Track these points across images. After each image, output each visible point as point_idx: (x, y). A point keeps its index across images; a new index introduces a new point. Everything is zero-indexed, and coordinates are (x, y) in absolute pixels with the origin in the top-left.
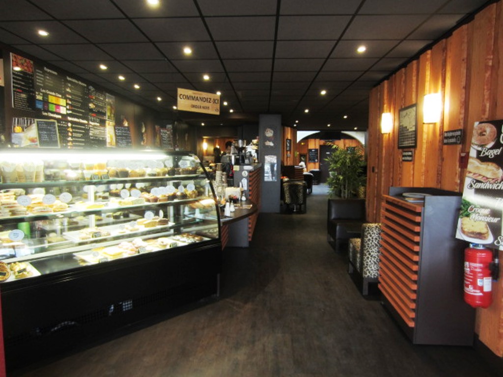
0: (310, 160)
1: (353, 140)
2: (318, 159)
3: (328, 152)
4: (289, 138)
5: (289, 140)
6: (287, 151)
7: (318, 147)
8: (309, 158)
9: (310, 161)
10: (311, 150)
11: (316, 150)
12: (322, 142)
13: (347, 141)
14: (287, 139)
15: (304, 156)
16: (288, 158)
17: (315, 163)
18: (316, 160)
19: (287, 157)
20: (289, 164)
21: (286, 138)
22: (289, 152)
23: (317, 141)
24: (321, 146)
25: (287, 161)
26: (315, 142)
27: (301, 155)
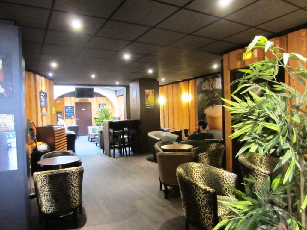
0: (66, 116)
1: (104, 98)
2: (74, 115)
3: (83, 108)
4: (44, 91)
5: (44, 93)
6: (42, 107)
7: (73, 105)
8: (66, 114)
9: (67, 118)
10: (67, 107)
11: (72, 107)
12: (77, 100)
13: (99, 98)
14: (41, 92)
15: (61, 113)
16: (44, 117)
17: (71, 119)
18: (73, 116)
19: (42, 115)
20: (45, 125)
21: (39, 90)
22: (44, 109)
23: (73, 98)
24: (76, 104)
25: (42, 120)
26: (71, 100)
27: (57, 113)
